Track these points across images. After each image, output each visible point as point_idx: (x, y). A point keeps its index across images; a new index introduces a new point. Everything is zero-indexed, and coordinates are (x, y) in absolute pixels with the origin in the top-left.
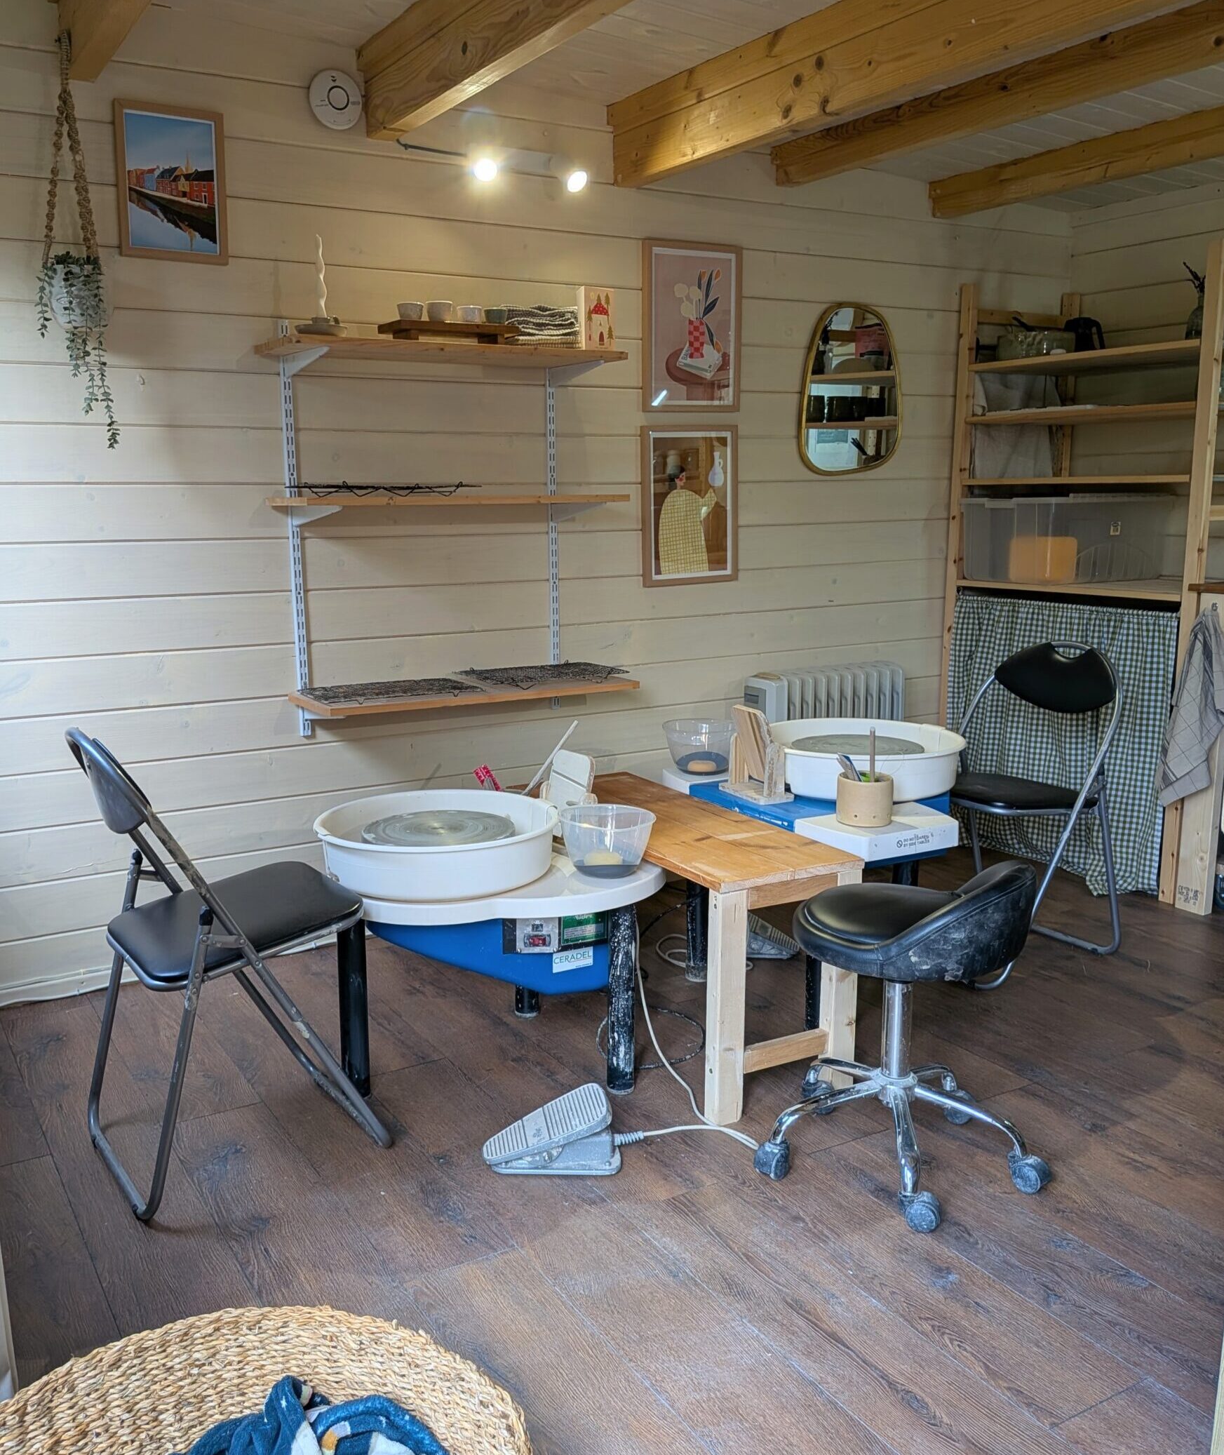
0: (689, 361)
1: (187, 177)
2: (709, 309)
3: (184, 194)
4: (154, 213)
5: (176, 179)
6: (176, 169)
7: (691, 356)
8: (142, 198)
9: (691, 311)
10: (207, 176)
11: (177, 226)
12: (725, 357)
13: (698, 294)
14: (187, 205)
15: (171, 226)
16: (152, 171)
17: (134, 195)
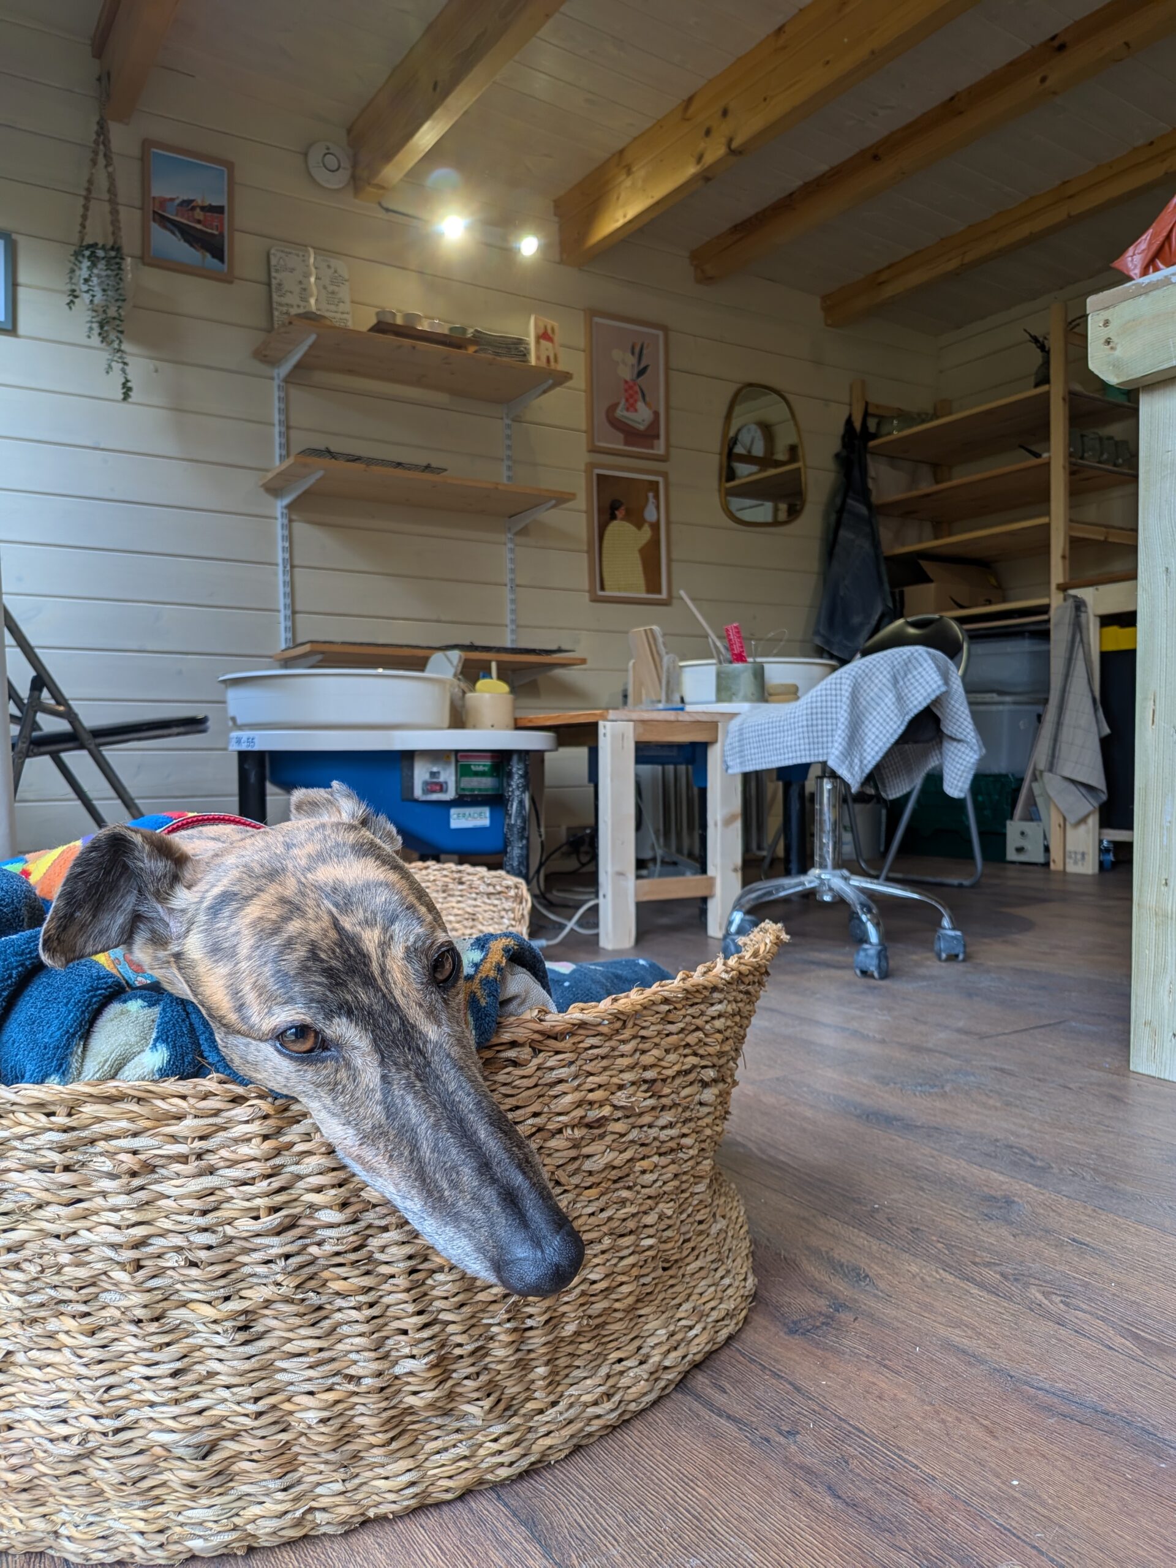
0: (626, 414)
1: (203, 208)
2: (641, 372)
3: (199, 222)
4: (173, 233)
5: (193, 209)
6: (192, 201)
7: (627, 410)
8: (164, 221)
9: (626, 373)
10: (220, 210)
11: (191, 245)
12: (656, 414)
13: (632, 360)
14: (201, 231)
15: (186, 245)
16: (172, 200)
17: (157, 217)
